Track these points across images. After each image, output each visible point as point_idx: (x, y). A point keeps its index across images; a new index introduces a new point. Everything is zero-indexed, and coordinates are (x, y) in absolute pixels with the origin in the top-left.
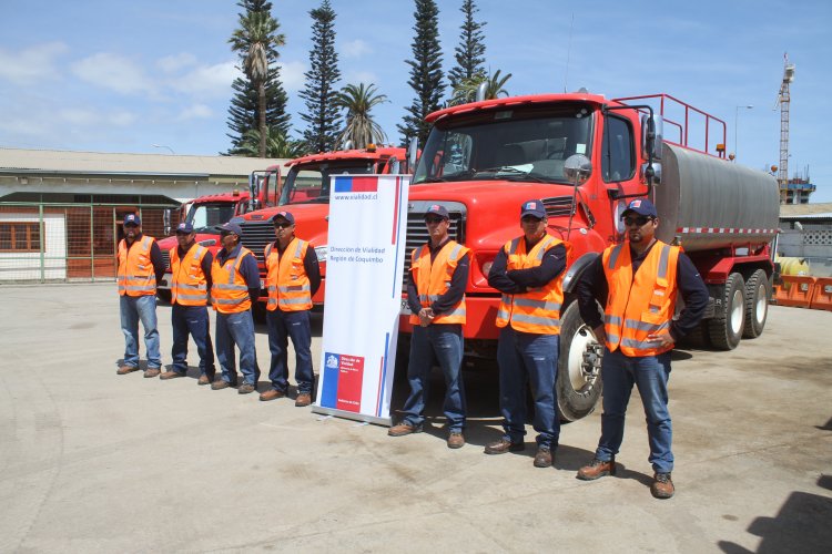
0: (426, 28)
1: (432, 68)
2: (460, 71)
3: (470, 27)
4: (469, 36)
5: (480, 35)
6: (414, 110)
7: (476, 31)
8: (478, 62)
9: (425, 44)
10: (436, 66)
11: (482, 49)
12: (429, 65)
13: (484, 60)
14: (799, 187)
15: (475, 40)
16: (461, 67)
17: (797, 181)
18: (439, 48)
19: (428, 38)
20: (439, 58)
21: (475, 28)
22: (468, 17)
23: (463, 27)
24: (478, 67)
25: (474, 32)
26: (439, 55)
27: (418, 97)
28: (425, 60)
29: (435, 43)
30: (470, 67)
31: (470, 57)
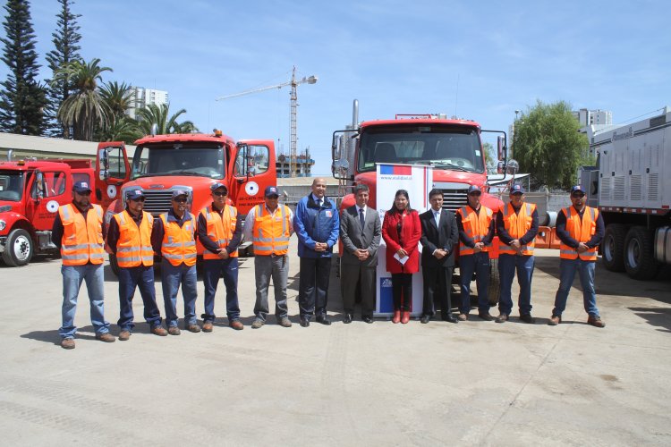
0: (18, 10)
1: (27, 48)
2: (58, 55)
3: (66, 17)
4: (66, 24)
5: (76, 25)
6: (8, 85)
7: (72, 21)
8: (75, 49)
9: (18, 25)
10: (30, 46)
11: (79, 38)
12: (22, 45)
13: (79, 48)
14: (304, 161)
15: (71, 29)
16: (57, 51)
17: (302, 157)
18: (32, 31)
19: (21, 19)
20: (32, 40)
21: (71, 18)
22: (64, 8)
23: (59, 16)
24: (74, 53)
25: (70, 22)
26: (32, 37)
27: (12, 73)
28: (18, 40)
29: (29, 25)
30: (66, 53)
31: (66, 44)
